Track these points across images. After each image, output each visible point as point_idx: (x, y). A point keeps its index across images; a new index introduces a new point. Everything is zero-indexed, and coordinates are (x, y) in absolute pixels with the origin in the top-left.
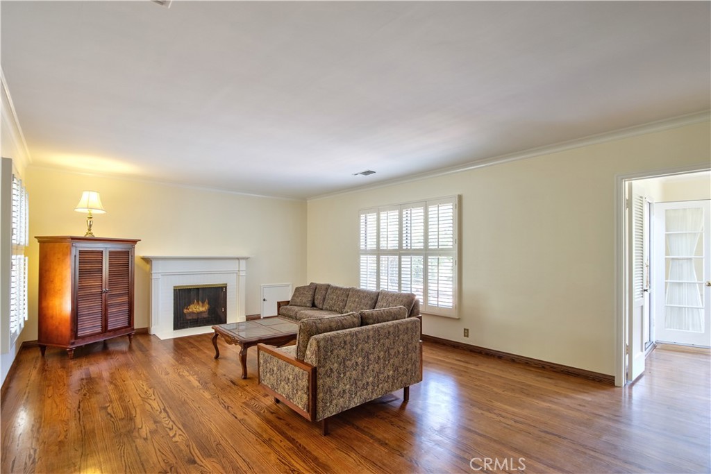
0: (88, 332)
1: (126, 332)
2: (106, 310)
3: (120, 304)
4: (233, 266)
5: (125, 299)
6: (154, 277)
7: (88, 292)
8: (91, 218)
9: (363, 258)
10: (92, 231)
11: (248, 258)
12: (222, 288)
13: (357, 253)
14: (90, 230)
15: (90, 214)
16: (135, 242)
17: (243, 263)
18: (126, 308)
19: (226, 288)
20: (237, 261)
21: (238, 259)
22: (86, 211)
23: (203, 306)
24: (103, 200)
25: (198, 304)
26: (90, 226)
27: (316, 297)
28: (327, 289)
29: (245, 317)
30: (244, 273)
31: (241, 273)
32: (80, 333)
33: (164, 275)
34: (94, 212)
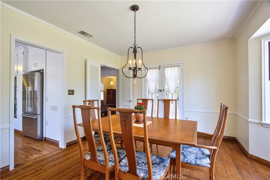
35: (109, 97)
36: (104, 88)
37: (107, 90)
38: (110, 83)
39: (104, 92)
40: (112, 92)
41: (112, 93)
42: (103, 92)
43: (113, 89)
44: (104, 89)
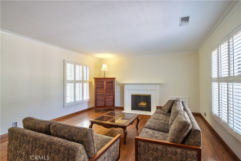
0: (100, 105)
3: (110, 98)
5: (112, 97)
6: (125, 90)
8: (105, 72)
12: (149, 96)
14: (104, 76)
16: (114, 78)
17: (158, 86)
18: (112, 99)
19: (151, 96)
21: (155, 84)
22: (103, 70)
23: (145, 103)
25: (143, 102)
26: (105, 74)
30: (158, 91)
32: (97, 105)
33: (128, 90)
34: (105, 70)
35: (100, 92)
36: (89, 77)
37: (96, 79)
38: (101, 67)
39: (90, 83)
40: (105, 83)
41: (106, 86)
42: (88, 84)
43: (106, 77)
44: (89, 79)
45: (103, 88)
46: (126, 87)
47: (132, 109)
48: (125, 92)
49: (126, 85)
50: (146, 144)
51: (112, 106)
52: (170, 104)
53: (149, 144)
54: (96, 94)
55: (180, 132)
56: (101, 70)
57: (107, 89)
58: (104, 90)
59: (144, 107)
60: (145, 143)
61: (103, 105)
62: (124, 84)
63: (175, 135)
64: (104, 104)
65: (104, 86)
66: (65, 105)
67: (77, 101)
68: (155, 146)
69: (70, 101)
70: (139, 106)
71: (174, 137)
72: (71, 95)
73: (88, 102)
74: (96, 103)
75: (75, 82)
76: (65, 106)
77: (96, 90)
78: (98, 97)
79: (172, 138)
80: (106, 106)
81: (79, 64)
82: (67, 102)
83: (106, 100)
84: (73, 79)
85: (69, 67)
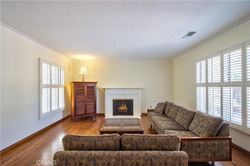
0: (80, 113)
1: (94, 114)
2: (86, 106)
3: (91, 105)
4: (135, 92)
5: (93, 103)
6: (106, 95)
7: (80, 100)
8: (83, 75)
9: (198, 88)
10: (84, 80)
11: (142, 88)
12: (131, 101)
13: (195, 85)
14: (83, 79)
15: (83, 74)
16: (96, 83)
17: (140, 90)
18: (94, 106)
19: (133, 100)
20: (137, 90)
21: (137, 89)
22: (82, 73)
23: (125, 107)
24: (87, 69)
26: (83, 78)
27: (166, 109)
28: (171, 105)
29: (141, 114)
30: (140, 95)
31: (139, 95)
32: (77, 114)
33: (109, 95)
34: (84, 73)
36: (65, 80)
37: (76, 84)
42: (63, 89)
45: (84, 93)
46: (107, 92)
47: (113, 115)
48: (106, 97)
49: (108, 90)
50: (189, 143)
51: (93, 113)
52: (163, 107)
53: (192, 142)
54: (76, 100)
55: (216, 127)
56: (80, 73)
57: (88, 94)
58: (85, 95)
59: (125, 112)
60: (189, 141)
61: (84, 113)
62: (104, 89)
63: (212, 130)
64: (85, 111)
65: (85, 91)
66: (41, 116)
67: (53, 111)
68: (197, 142)
69: (47, 111)
70: (120, 111)
71: (211, 132)
72: (48, 103)
73: (63, 111)
74: (76, 112)
75: (51, 86)
76: (41, 118)
77: (75, 96)
78: (77, 104)
79: (209, 133)
80: (87, 114)
81: (55, 65)
82: (43, 112)
83: (87, 106)
84: (49, 83)
85: (45, 67)
